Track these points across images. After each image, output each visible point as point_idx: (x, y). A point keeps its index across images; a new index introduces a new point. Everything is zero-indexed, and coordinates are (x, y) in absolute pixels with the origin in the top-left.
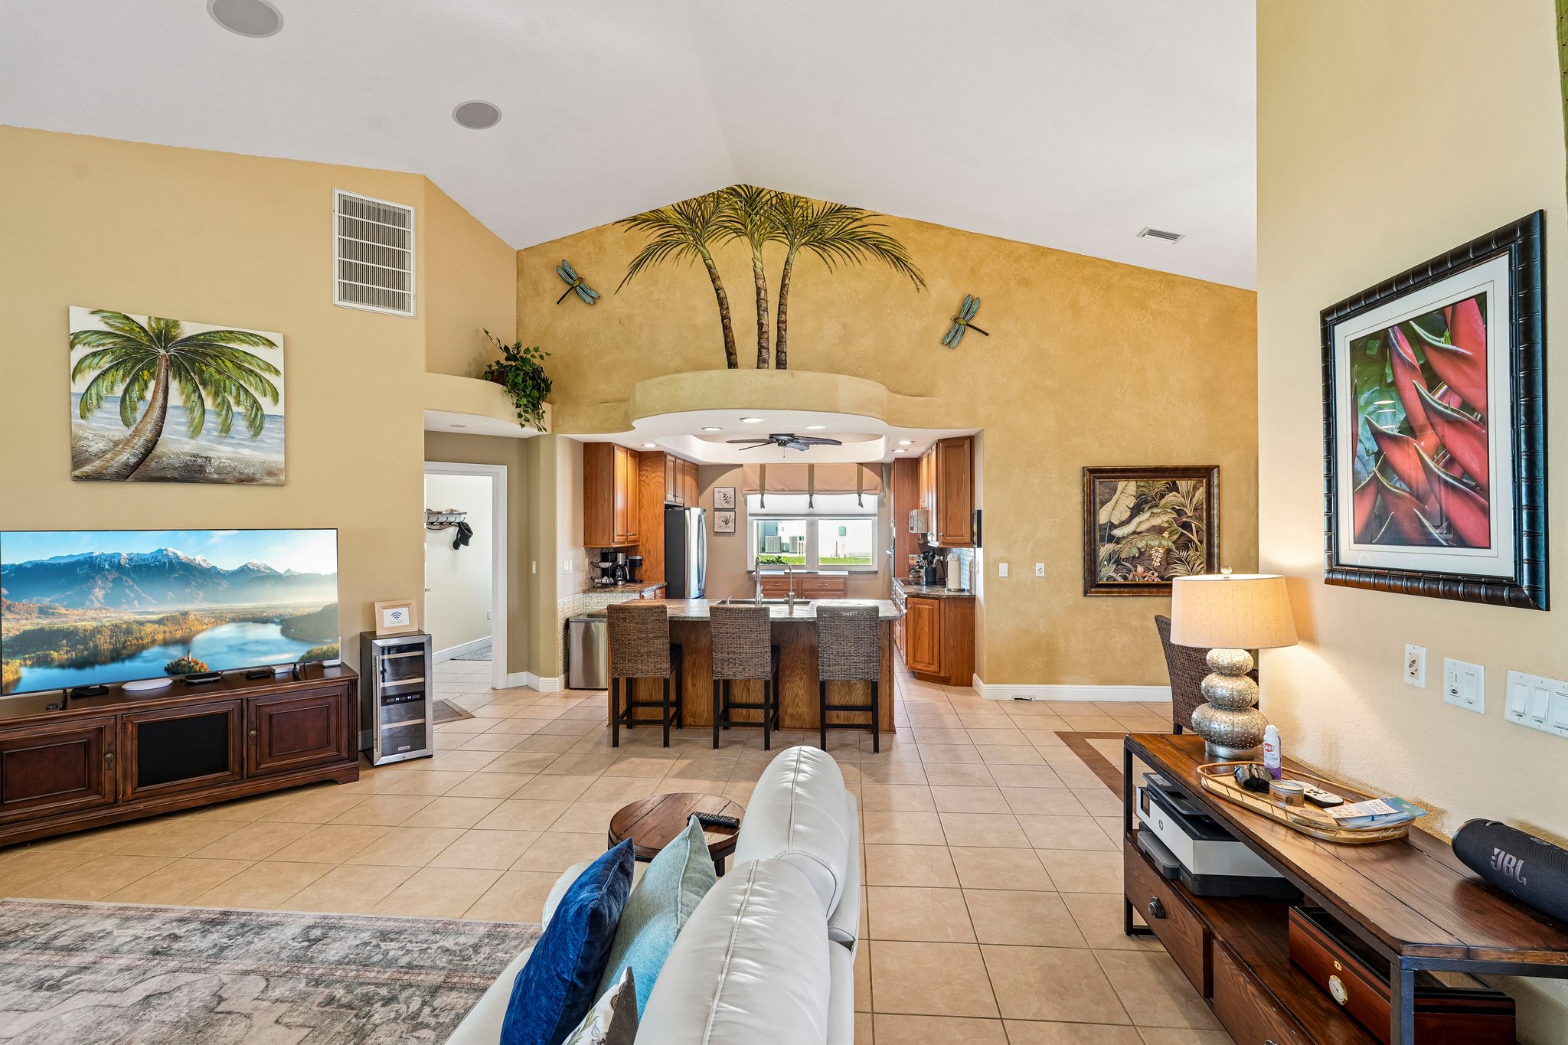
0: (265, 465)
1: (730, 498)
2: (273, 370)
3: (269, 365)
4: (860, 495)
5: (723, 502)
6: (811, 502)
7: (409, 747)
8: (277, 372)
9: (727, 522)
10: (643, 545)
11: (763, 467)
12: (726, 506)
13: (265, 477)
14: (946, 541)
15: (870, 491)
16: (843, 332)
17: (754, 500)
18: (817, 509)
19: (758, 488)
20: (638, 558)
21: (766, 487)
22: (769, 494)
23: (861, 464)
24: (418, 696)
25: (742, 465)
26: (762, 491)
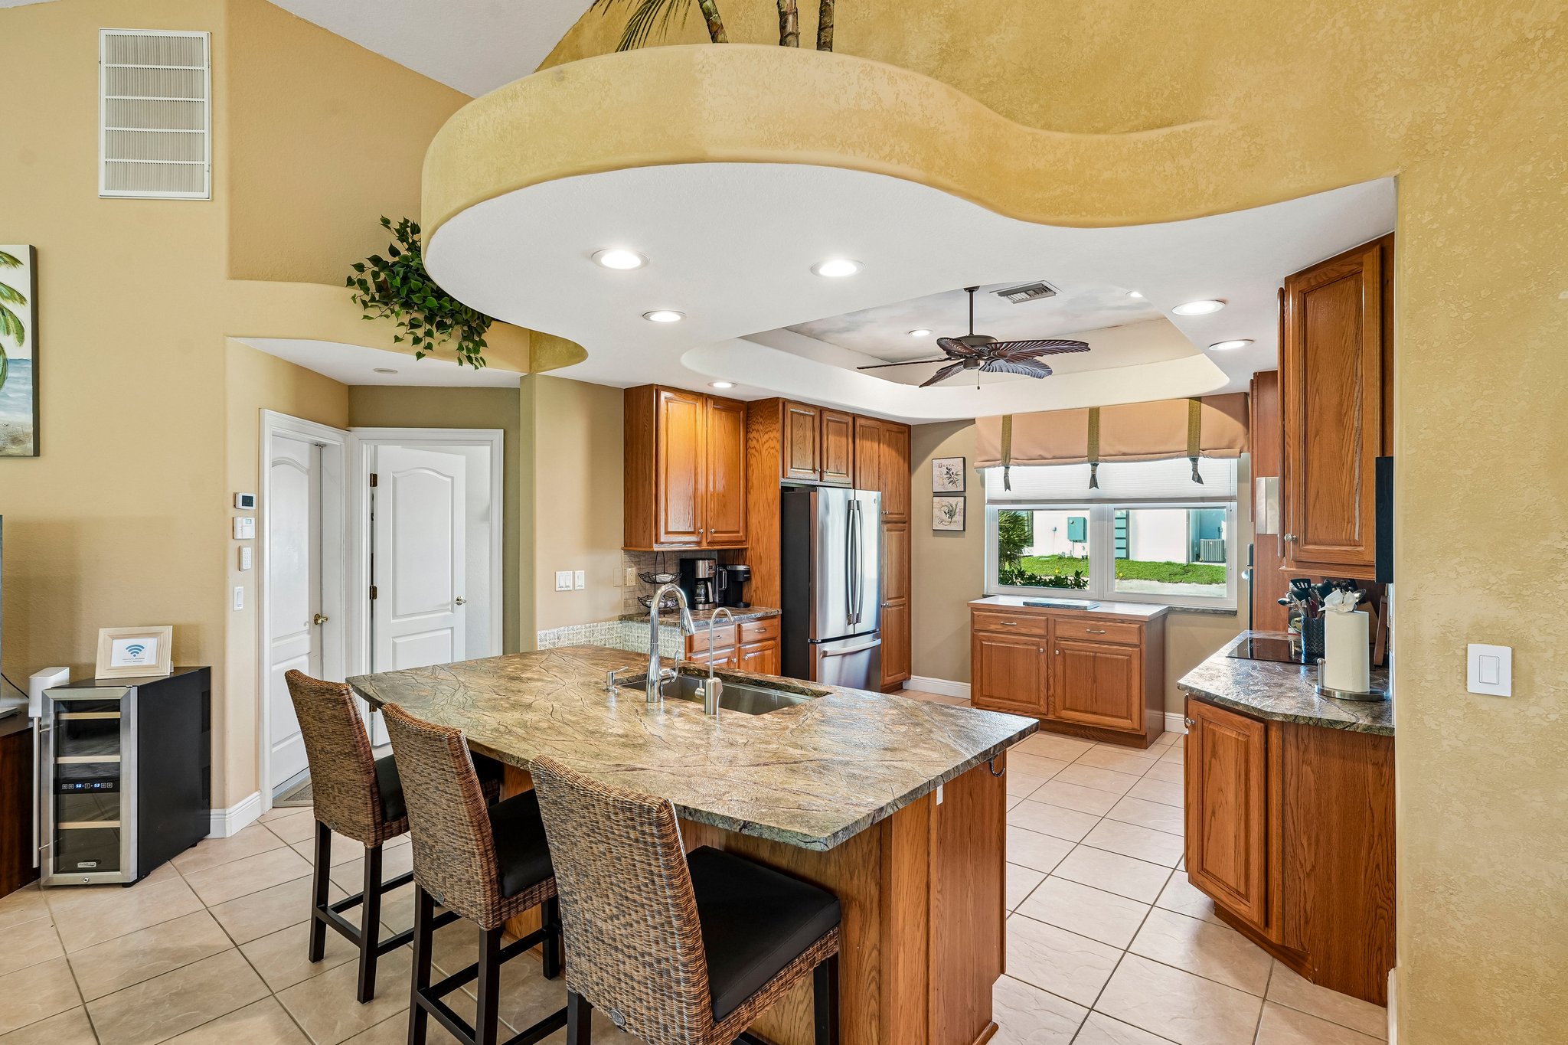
0: (10, 429)
1: (957, 475)
2: (17, 297)
3: (11, 290)
4: (1194, 460)
5: (946, 481)
6: (1093, 477)
7: (94, 864)
8: (22, 299)
9: (951, 513)
10: (753, 549)
11: (1007, 420)
12: (951, 488)
13: (10, 446)
14: (1304, 557)
15: (1221, 450)
16: (947, 37)
17: (994, 476)
18: (1106, 489)
19: (999, 456)
20: (741, 568)
21: (1013, 454)
22: (1019, 465)
23: (1198, 399)
24: (110, 785)
25: (972, 421)
26: (1006, 461)
